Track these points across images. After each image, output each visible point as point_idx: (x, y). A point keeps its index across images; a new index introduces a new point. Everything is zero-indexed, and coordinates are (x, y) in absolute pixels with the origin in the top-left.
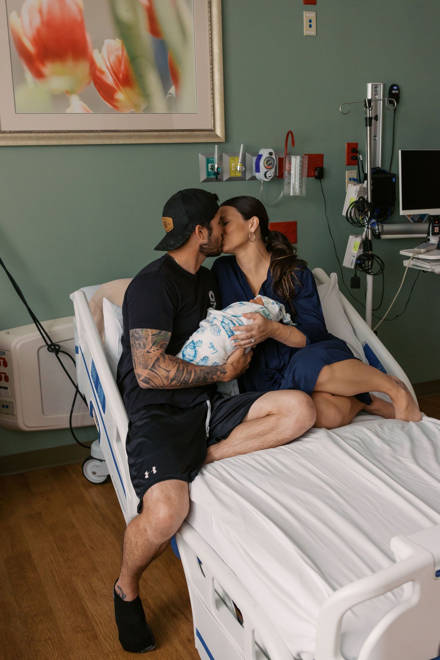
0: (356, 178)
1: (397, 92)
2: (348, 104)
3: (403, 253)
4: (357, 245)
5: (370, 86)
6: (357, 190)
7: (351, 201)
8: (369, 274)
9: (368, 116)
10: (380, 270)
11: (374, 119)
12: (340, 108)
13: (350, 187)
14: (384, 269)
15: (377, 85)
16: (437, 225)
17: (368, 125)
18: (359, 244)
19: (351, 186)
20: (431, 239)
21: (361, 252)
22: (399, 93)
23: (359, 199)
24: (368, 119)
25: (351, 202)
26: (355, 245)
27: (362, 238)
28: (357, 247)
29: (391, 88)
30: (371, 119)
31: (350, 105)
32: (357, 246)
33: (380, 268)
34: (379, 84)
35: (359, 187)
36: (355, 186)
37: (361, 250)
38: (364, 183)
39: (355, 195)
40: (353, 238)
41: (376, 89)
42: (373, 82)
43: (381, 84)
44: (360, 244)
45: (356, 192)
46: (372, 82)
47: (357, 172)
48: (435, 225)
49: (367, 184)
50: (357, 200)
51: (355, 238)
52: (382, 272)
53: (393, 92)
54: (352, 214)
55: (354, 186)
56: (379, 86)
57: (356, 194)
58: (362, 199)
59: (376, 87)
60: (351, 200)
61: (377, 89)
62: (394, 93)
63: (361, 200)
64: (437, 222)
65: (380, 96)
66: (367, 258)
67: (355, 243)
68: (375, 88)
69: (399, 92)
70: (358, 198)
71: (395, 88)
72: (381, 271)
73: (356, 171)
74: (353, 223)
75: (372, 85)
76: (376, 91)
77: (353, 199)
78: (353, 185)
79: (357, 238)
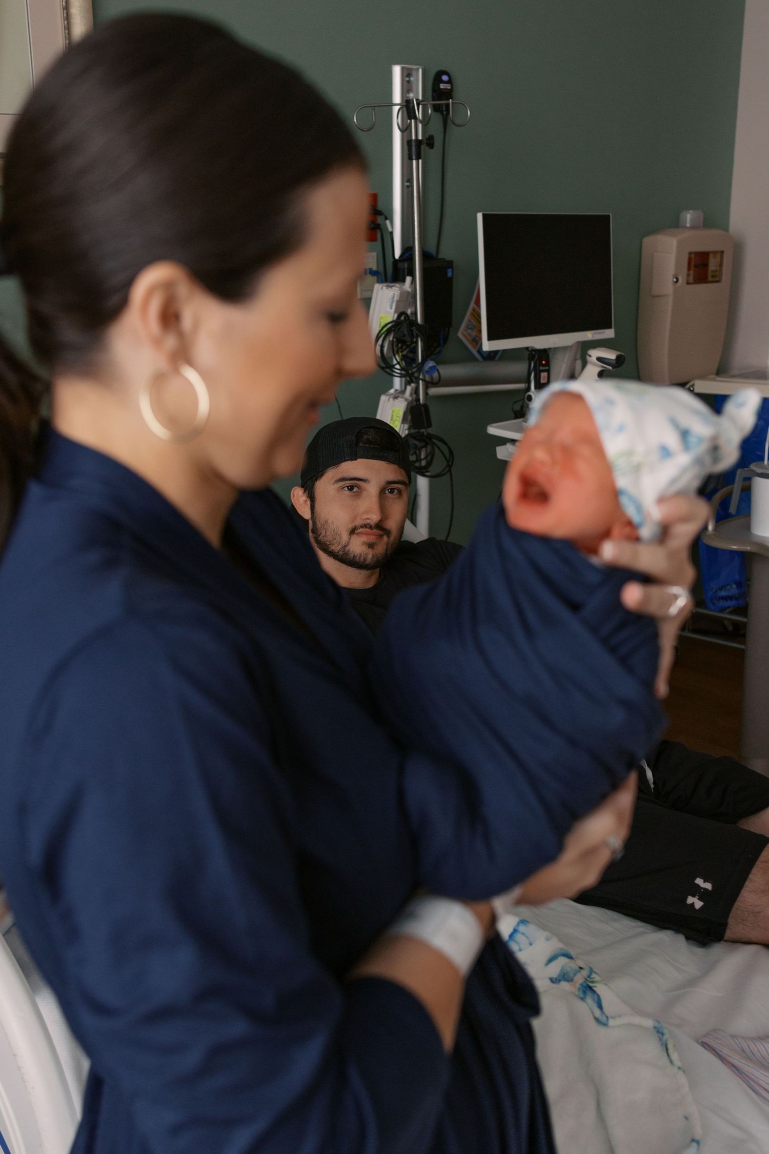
0: (375, 268)
1: (448, 86)
2: (371, 108)
3: (493, 430)
4: (399, 415)
5: (397, 70)
6: (395, 299)
7: (381, 322)
8: (423, 475)
9: (414, 138)
10: (446, 468)
11: (425, 144)
12: (355, 118)
13: (378, 290)
14: (452, 464)
15: (410, 69)
16: (544, 368)
17: (414, 157)
18: (401, 414)
19: (382, 288)
20: (533, 397)
21: (406, 430)
22: (451, 90)
23: (399, 316)
24: (413, 144)
25: (383, 324)
26: (392, 415)
27: (406, 400)
28: (398, 419)
29: (438, 79)
30: (419, 143)
31: (374, 110)
32: (397, 417)
33: (445, 463)
34: (414, 67)
35: (399, 292)
36: (389, 289)
37: (406, 426)
38: (404, 281)
39: (391, 308)
40: (389, 400)
41: (410, 78)
42: (404, 64)
43: (418, 70)
44: (405, 413)
45: (393, 302)
46: (401, 64)
47: (378, 255)
48: (541, 368)
49: (414, 284)
50: (395, 318)
51: (394, 400)
52: (450, 471)
53: (442, 86)
54: (385, 349)
55: (387, 289)
56: (414, 73)
57: (392, 306)
58: (405, 318)
59: (409, 75)
60: (381, 318)
61: (412, 79)
62: (443, 89)
63: (402, 318)
64: (544, 362)
65: (418, 93)
66: (422, 444)
67: (393, 412)
68: (407, 77)
69: (452, 87)
70: (396, 315)
71: (445, 78)
72: (448, 468)
73: (375, 254)
74: (387, 368)
75: (403, 69)
76: (409, 82)
77: (387, 317)
78: (384, 288)
79: (396, 400)
